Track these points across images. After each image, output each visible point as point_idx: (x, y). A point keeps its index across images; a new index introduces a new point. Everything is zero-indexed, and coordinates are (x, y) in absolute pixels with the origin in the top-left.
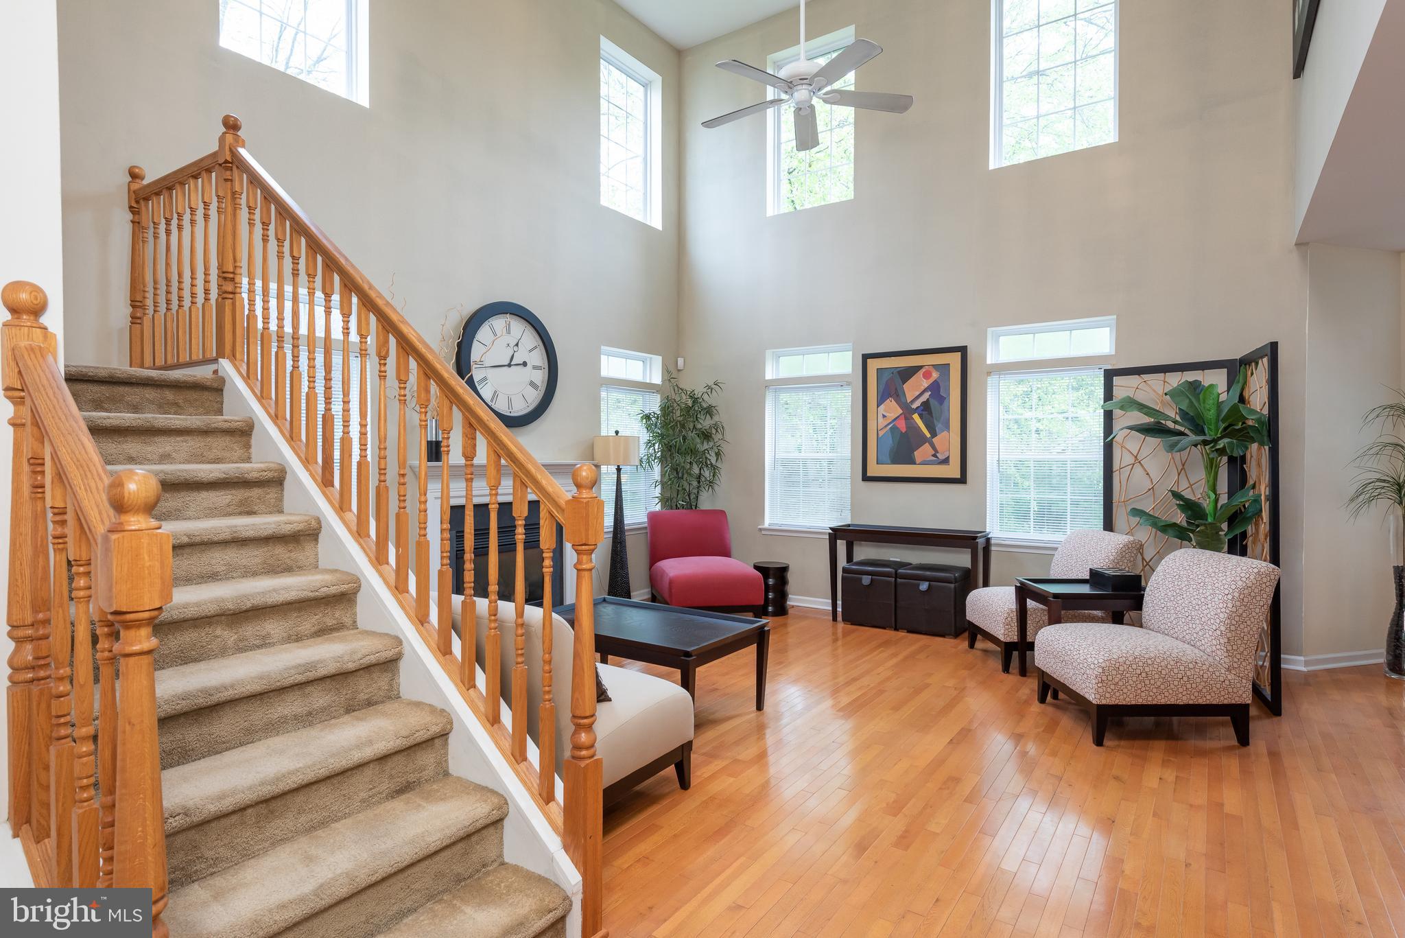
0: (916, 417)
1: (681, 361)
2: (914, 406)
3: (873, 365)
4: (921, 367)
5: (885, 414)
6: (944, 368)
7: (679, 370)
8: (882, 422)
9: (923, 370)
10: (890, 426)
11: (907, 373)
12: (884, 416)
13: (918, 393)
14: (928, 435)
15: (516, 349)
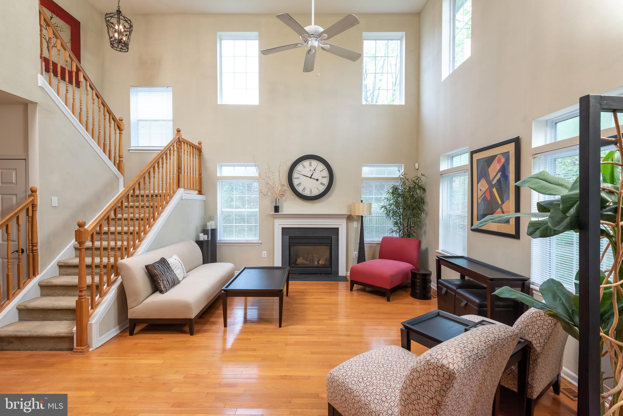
0: (494, 190)
1: (417, 165)
2: (493, 183)
3: (476, 157)
4: (496, 156)
5: (481, 189)
6: (506, 155)
7: (417, 169)
8: (480, 194)
9: (497, 158)
10: (483, 196)
11: (490, 161)
12: (481, 190)
13: (495, 174)
14: (500, 203)
15: (314, 171)
